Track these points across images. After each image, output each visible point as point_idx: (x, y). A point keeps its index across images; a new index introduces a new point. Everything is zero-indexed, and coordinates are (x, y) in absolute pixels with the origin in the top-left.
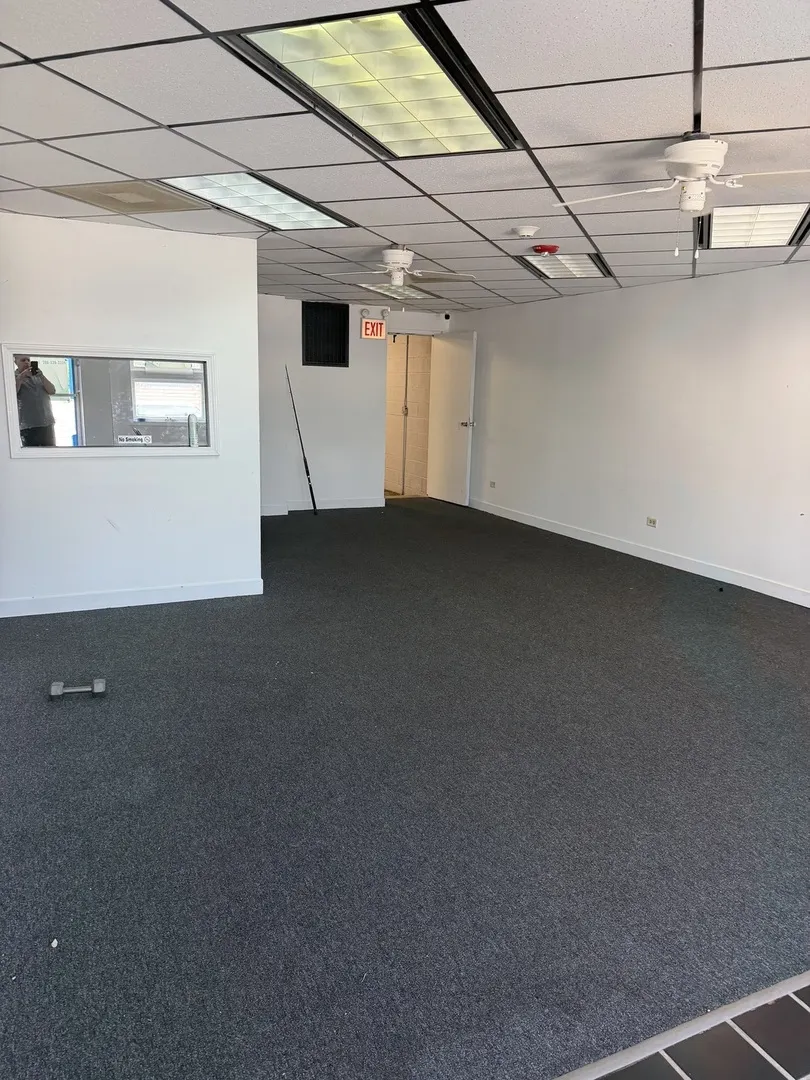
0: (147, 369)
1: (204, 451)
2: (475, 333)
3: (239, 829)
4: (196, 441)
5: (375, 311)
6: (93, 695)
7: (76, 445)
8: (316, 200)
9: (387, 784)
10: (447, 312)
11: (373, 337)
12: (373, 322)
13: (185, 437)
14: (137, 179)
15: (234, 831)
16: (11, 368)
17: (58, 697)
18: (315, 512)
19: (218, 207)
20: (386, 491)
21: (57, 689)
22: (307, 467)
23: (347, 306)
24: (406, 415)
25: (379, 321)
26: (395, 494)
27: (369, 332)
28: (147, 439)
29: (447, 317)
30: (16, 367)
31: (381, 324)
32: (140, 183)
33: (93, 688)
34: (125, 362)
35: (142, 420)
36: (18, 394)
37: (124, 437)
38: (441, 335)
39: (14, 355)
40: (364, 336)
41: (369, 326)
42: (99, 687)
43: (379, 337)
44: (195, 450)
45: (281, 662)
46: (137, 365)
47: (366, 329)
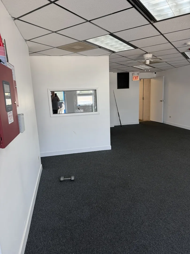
0: (80, 93)
1: (96, 113)
2: (164, 77)
3: (116, 232)
4: (94, 110)
5: (136, 73)
6: (71, 180)
7: (65, 113)
8: (127, 41)
9: (161, 219)
10: (155, 72)
11: (135, 80)
12: (136, 76)
13: (91, 109)
14: (80, 41)
15: (115, 233)
16: (50, 94)
17: (62, 181)
18: (121, 126)
19: (100, 47)
20: (140, 120)
21: (62, 179)
22: (119, 115)
23: (129, 73)
24: (143, 99)
25: (137, 76)
26: (141, 120)
27: (134, 79)
28: (82, 111)
29: (155, 73)
30: (51, 95)
31: (138, 76)
32: (80, 42)
33: (71, 178)
34: (75, 91)
35: (79, 105)
36: (52, 101)
37: (77, 110)
38: (154, 78)
39: (51, 91)
40: (133, 80)
41: (134, 77)
42: (73, 178)
43: (137, 80)
44: (94, 113)
45: (119, 171)
46: (78, 92)
47: (134, 78)
